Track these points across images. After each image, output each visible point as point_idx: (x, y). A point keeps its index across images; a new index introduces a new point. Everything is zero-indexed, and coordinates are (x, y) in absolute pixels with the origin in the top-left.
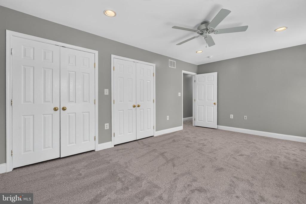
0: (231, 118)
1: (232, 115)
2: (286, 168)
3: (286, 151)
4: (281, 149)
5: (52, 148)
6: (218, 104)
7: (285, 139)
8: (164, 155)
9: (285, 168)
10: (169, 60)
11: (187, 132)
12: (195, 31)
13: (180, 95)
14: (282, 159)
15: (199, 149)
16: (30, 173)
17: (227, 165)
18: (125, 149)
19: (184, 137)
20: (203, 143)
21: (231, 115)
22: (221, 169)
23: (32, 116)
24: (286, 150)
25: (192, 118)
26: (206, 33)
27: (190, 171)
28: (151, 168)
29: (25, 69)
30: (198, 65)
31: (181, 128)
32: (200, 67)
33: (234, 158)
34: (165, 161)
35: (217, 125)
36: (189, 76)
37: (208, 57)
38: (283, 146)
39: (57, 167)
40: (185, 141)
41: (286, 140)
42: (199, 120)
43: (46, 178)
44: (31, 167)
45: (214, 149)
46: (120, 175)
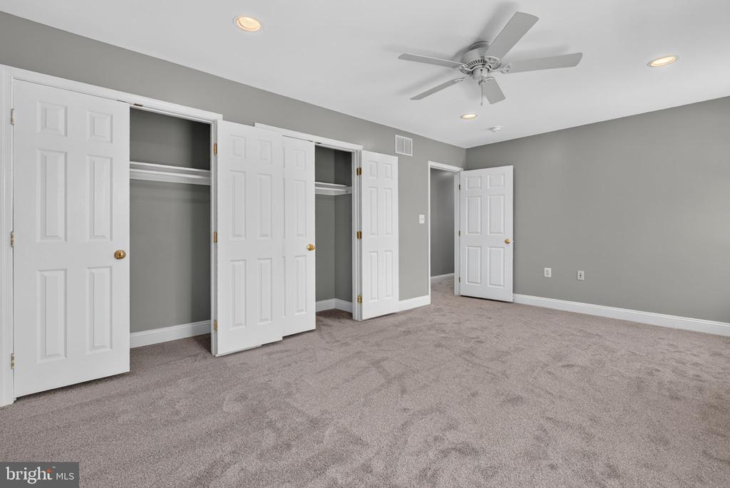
0: (546, 275)
1: (550, 270)
2: (675, 398)
3: (677, 356)
4: (666, 352)
5: (110, 350)
6: (514, 243)
7: (677, 326)
8: (380, 366)
9: (672, 398)
10: (396, 136)
11: (438, 310)
12: (455, 67)
13: (422, 221)
14: (667, 375)
15: (468, 352)
16: (55, 409)
17: (532, 391)
18: (287, 351)
19: (431, 321)
20: (478, 337)
21: (546, 269)
22: (516, 400)
23: (63, 272)
24: (677, 353)
25: (453, 278)
26: (482, 70)
27: (440, 403)
28: (347, 395)
29: (44, 159)
30: (467, 149)
31: (425, 300)
32: (471, 152)
33: (550, 373)
34: (383, 381)
35: (514, 292)
36: (446, 174)
37: (491, 129)
38: (671, 342)
39: (123, 395)
40: (434, 332)
41: (679, 330)
42: (470, 280)
43: (94, 421)
44: (59, 395)
45: (503, 351)
46: (273, 415)
